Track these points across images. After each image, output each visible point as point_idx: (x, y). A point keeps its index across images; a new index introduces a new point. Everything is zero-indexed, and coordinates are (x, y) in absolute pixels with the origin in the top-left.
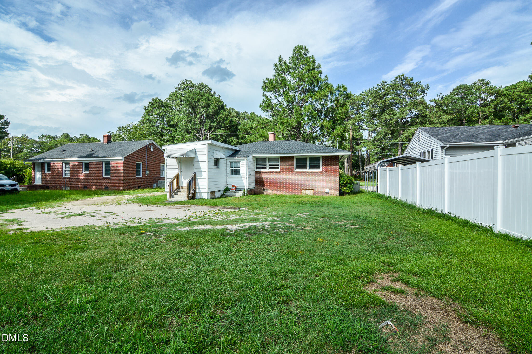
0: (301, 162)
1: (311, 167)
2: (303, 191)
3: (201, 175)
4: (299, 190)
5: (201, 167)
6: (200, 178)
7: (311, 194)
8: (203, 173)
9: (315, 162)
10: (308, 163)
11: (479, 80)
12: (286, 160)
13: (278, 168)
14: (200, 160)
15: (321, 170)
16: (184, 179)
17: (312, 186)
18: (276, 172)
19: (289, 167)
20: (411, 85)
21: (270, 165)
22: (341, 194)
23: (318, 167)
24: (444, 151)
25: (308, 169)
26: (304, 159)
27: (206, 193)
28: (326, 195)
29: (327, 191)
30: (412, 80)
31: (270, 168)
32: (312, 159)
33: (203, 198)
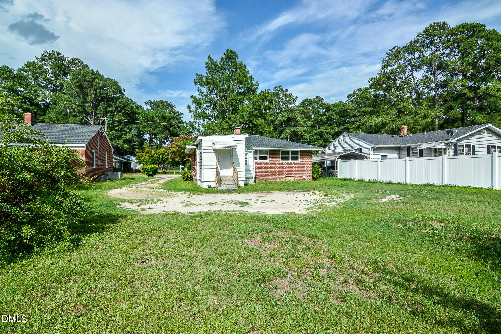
0: (285, 155)
1: (292, 159)
2: (287, 178)
3: (239, 166)
4: (284, 177)
5: (239, 158)
6: (238, 167)
7: (293, 180)
8: (241, 164)
9: (295, 155)
10: (290, 156)
11: (317, 97)
12: (274, 153)
13: (266, 159)
14: (237, 151)
15: (299, 161)
16: (221, 169)
17: (294, 174)
18: (267, 163)
19: (277, 159)
20: (286, 95)
21: (260, 157)
22: (314, 179)
23: (297, 159)
24: (373, 149)
25: (290, 161)
26: (287, 153)
27: (243, 182)
28: (303, 180)
29: (304, 177)
30: (287, 91)
31: (260, 159)
32: (293, 153)
33: (240, 185)
